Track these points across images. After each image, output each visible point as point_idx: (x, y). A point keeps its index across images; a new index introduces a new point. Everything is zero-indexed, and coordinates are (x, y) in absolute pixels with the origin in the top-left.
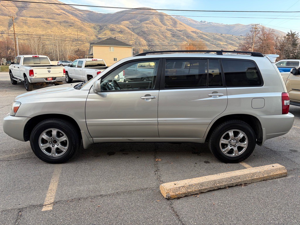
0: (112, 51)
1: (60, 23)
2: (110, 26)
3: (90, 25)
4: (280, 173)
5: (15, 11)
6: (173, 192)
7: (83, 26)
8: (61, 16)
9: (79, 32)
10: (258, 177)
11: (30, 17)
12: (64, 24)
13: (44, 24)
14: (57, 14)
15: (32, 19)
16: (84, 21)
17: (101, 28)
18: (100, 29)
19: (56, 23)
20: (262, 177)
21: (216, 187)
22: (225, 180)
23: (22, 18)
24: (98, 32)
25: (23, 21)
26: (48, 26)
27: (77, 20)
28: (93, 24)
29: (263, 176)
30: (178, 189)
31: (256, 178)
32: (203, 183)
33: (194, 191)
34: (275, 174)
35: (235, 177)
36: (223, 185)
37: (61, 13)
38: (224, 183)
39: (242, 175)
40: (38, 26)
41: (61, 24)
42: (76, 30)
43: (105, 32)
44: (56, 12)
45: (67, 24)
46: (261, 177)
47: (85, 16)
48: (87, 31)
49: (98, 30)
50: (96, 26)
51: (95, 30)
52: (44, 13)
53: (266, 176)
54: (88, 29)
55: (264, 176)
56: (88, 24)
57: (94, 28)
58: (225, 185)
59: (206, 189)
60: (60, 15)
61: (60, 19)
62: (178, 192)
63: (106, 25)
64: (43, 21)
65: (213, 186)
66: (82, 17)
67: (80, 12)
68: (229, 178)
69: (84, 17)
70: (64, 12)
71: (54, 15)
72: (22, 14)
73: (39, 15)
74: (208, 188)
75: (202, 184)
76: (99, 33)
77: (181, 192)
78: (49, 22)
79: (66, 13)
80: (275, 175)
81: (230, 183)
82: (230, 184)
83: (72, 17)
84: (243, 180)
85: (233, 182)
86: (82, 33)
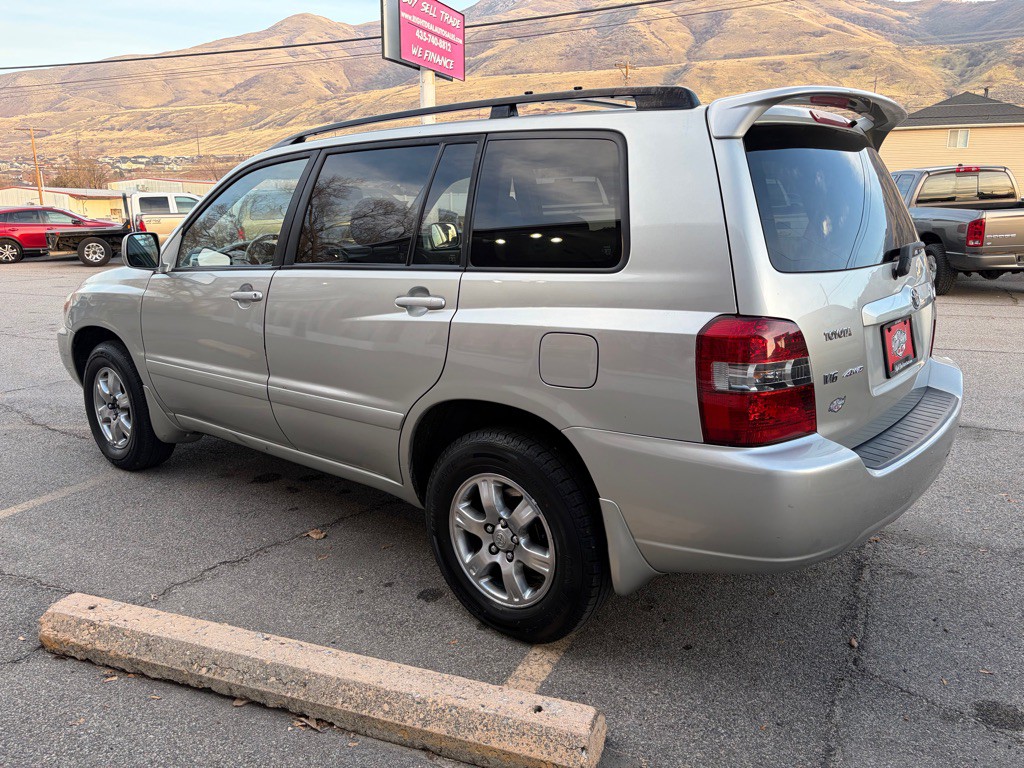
0: (960, 145)
1: (819, 61)
2: (1018, 45)
3: (929, 53)
4: (532, 755)
5: (683, 47)
6: (53, 628)
7: (900, 60)
8: (827, 37)
9: (882, 84)
10: (390, 719)
11: (726, 57)
12: (832, 65)
13: (763, 74)
14: (815, 34)
15: (730, 62)
16: (908, 43)
17: (975, 60)
18: (969, 66)
19: (802, 66)
20: (413, 730)
21: (192, 675)
22: (241, 667)
23: (701, 64)
24: (960, 75)
25: (704, 74)
26: (776, 80)
27: (880, 41)
28: (942, 48)
29: (418, 726)
30: (73, 622)
31: (379, 715)
32: (158, 640)
33: (112, 654)
34: (494, 744)
35: (294, 671)
36: (220, 681)
37: (827, 26)
38: (229, 677)
39: (328, 679)
40: (745, 83)
41: (819, 68)
42: (873, 79)
43: (991, 72)
44: (811, 25)
45: (839, 64)
46: (409, 723)
47: (915, 22)
48: (914, 79)
49: (958, 69)
50: (957, 53)
51: (948, 72)
52: (768, 39)
53: (436, 730)
54: (921, 70)
55: (428, 729)
56: (922, 52)
57: (946, 62)
58: (229, 686)
59: (154, 667)
60: (821, 34)
61: (822, 47)
62: (67, 636)
63: (999, 46)
64: (761, 64)
65: (182, 668)
66: (905, 29)
67: (899, 13)
68: (262, 664)
69: (912, 27)
70: (839, 22)
71: (801, 38)
72: (702, 53)
73: (753, 46)
74: (162, 666)
75: (150, 643)
76: (962, 82)
77: (73, 640)
78: (780, 64)
79: (847, 25)
80: (493, 750)
81: (252, 685)
82: (253, 691)
83: (863, 34)
84: (311, 700)
85: (271, 688)
86: (894, 86)
